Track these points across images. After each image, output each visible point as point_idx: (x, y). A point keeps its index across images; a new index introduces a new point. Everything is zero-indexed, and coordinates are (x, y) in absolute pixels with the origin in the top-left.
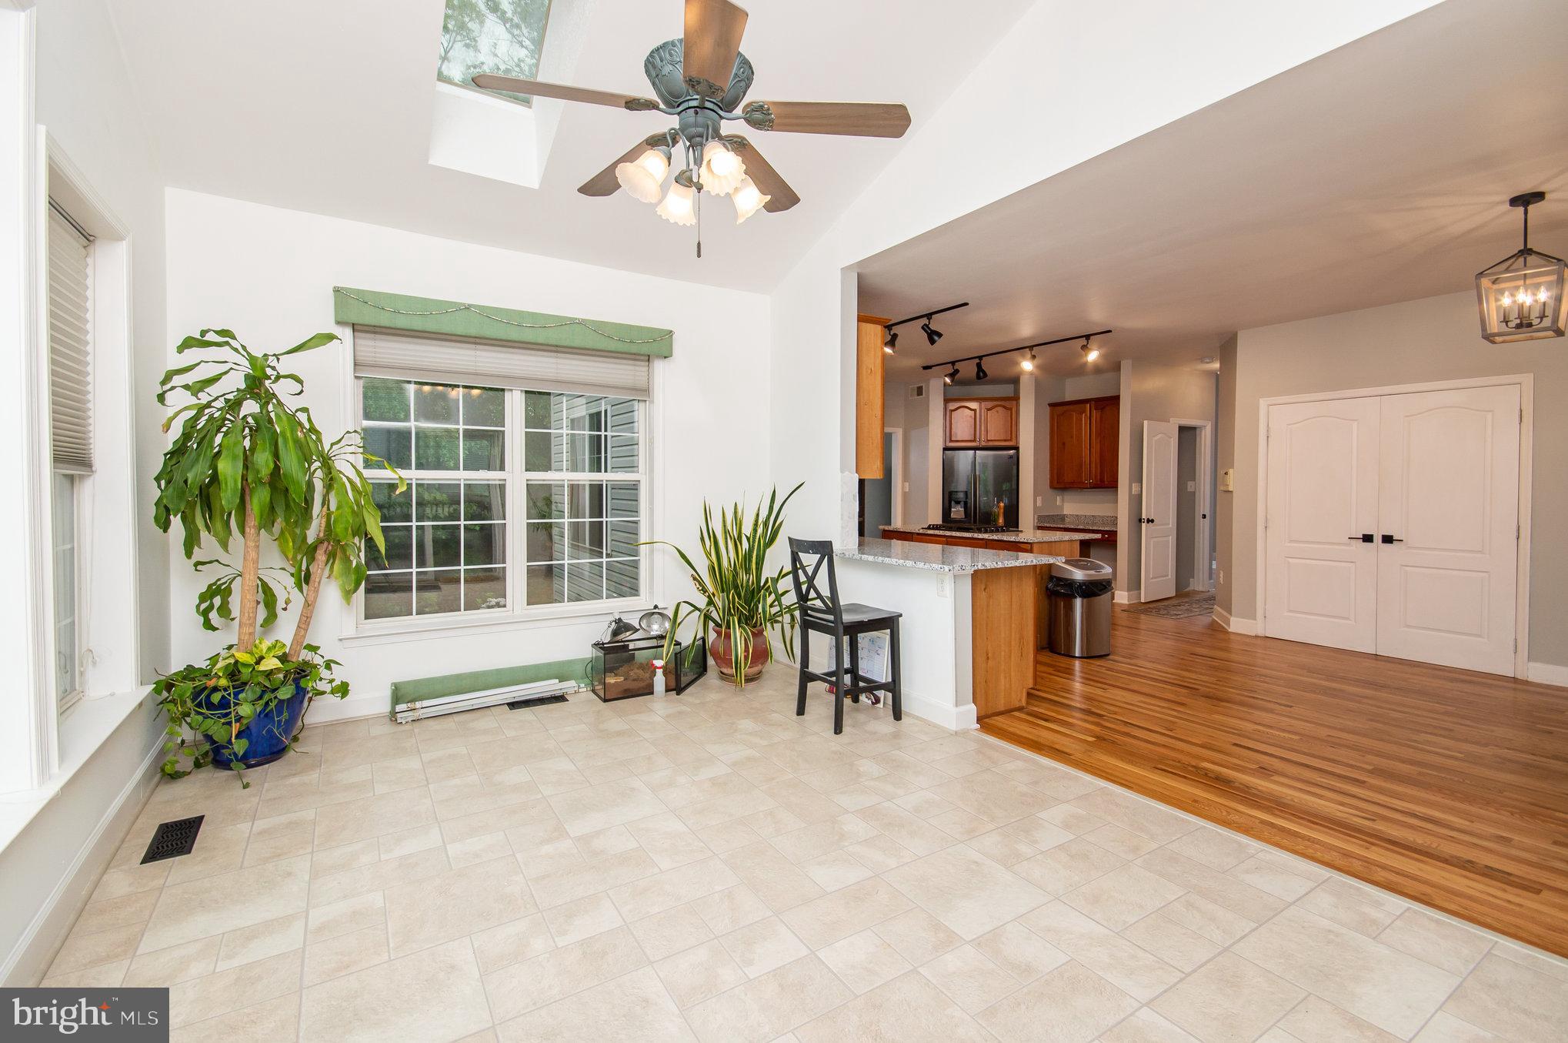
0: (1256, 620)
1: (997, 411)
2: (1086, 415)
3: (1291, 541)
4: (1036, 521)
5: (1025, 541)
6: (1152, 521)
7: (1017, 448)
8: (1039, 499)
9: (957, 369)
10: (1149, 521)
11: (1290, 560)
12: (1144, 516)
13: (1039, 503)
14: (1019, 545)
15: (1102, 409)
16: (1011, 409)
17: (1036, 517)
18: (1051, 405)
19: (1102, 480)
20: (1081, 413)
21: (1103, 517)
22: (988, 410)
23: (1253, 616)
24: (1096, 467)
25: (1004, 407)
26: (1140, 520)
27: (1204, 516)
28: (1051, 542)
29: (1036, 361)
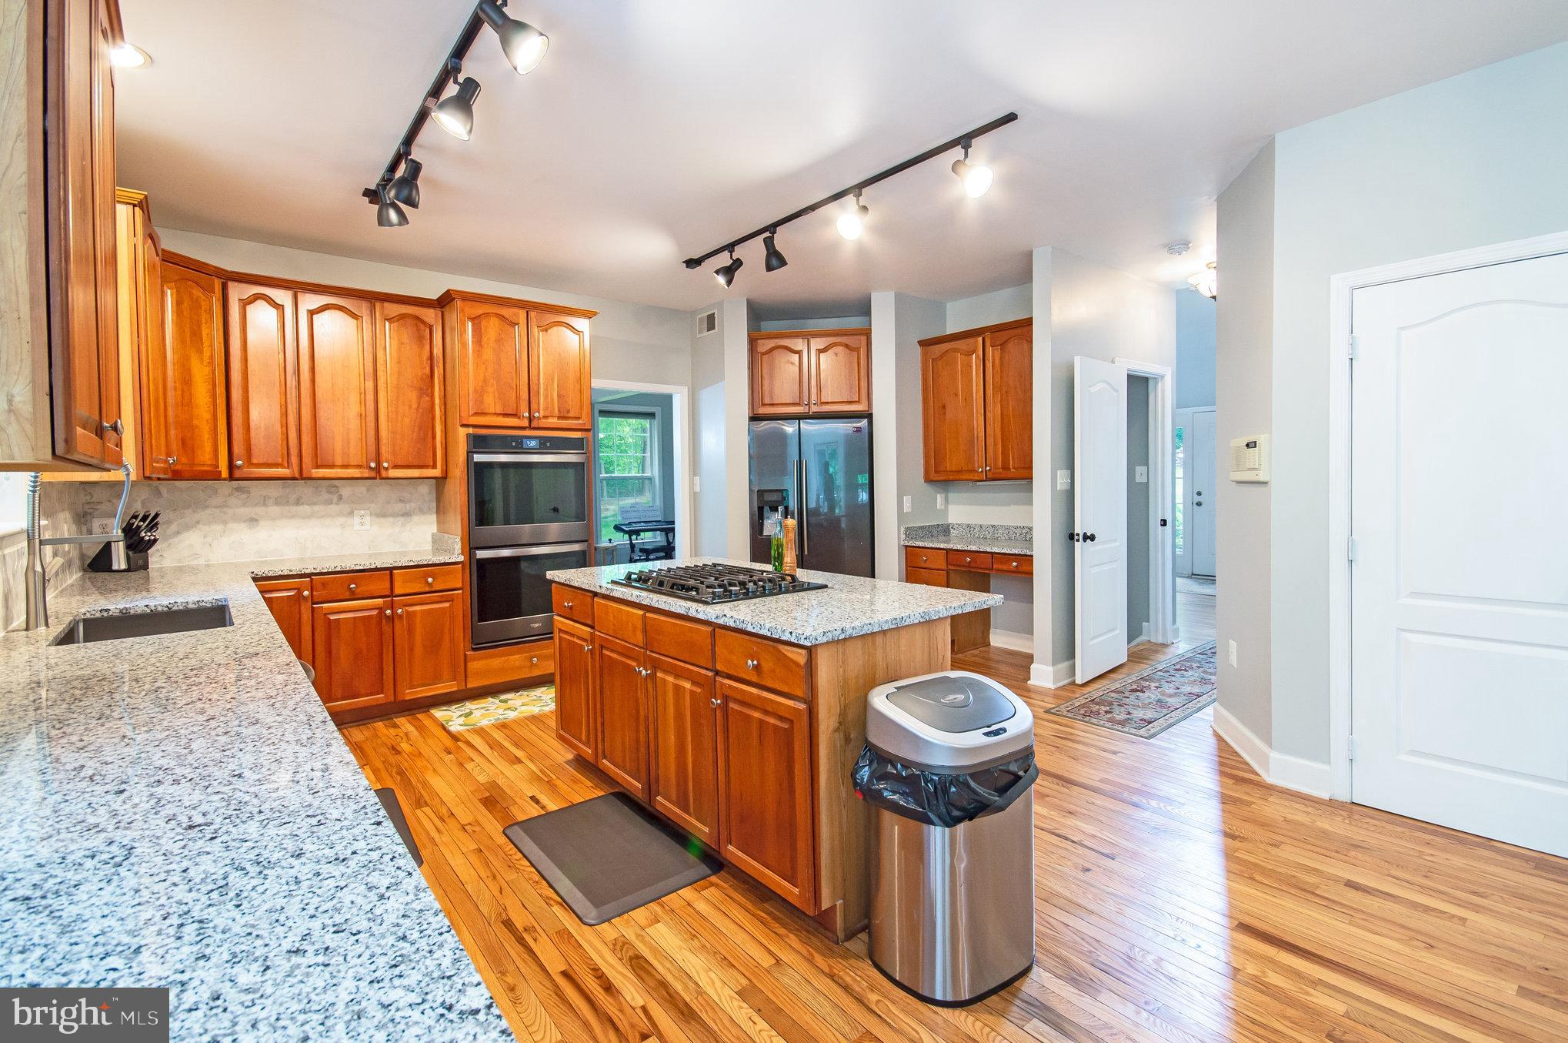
0: (1329, 763)
1: (836, 354)
2: (977, 357)
3: (1415, 594)
4: (903, 536)
5: (793, 639)
6: (1092, 538)
7: (869, 416)
8: (907, 500)
9: (738, 259)
10: (1086, 537)
11: (1409, 635)
12: (1078, 530)
13: (907, 507)
14: (782, 647)
15: (1003, 345)
16: (857, 350)
17: (902, 529)
18: (923, 343)
19: (1006, 467)
20: (969, 354)
21: (1008, 528)
22: (820, 351)
23: (1320, 751)
24: (995, 444)
25: (847, 346)
26: (1071, 537)
27: (1164, 523)
28: (873, 634)
29: (871, 217)
